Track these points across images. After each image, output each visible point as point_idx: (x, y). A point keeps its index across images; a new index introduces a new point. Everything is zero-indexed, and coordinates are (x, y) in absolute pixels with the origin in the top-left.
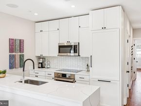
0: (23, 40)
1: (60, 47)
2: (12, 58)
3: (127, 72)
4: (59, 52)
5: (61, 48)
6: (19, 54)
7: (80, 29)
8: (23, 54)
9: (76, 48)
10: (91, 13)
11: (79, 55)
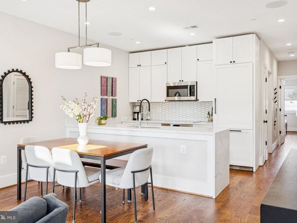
0: (116, 79)
1: (169, 88)
2: (104, 102)
3: (265, 122)
4: (168, 95)
5: (170, 90)
6: (111, 97)
7: (198, 62)
8: (116, 98)
9: (192, 90)
10: (215, 41)
11: (197, 100)
